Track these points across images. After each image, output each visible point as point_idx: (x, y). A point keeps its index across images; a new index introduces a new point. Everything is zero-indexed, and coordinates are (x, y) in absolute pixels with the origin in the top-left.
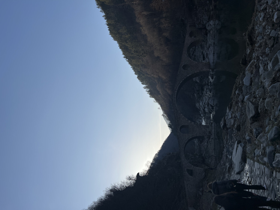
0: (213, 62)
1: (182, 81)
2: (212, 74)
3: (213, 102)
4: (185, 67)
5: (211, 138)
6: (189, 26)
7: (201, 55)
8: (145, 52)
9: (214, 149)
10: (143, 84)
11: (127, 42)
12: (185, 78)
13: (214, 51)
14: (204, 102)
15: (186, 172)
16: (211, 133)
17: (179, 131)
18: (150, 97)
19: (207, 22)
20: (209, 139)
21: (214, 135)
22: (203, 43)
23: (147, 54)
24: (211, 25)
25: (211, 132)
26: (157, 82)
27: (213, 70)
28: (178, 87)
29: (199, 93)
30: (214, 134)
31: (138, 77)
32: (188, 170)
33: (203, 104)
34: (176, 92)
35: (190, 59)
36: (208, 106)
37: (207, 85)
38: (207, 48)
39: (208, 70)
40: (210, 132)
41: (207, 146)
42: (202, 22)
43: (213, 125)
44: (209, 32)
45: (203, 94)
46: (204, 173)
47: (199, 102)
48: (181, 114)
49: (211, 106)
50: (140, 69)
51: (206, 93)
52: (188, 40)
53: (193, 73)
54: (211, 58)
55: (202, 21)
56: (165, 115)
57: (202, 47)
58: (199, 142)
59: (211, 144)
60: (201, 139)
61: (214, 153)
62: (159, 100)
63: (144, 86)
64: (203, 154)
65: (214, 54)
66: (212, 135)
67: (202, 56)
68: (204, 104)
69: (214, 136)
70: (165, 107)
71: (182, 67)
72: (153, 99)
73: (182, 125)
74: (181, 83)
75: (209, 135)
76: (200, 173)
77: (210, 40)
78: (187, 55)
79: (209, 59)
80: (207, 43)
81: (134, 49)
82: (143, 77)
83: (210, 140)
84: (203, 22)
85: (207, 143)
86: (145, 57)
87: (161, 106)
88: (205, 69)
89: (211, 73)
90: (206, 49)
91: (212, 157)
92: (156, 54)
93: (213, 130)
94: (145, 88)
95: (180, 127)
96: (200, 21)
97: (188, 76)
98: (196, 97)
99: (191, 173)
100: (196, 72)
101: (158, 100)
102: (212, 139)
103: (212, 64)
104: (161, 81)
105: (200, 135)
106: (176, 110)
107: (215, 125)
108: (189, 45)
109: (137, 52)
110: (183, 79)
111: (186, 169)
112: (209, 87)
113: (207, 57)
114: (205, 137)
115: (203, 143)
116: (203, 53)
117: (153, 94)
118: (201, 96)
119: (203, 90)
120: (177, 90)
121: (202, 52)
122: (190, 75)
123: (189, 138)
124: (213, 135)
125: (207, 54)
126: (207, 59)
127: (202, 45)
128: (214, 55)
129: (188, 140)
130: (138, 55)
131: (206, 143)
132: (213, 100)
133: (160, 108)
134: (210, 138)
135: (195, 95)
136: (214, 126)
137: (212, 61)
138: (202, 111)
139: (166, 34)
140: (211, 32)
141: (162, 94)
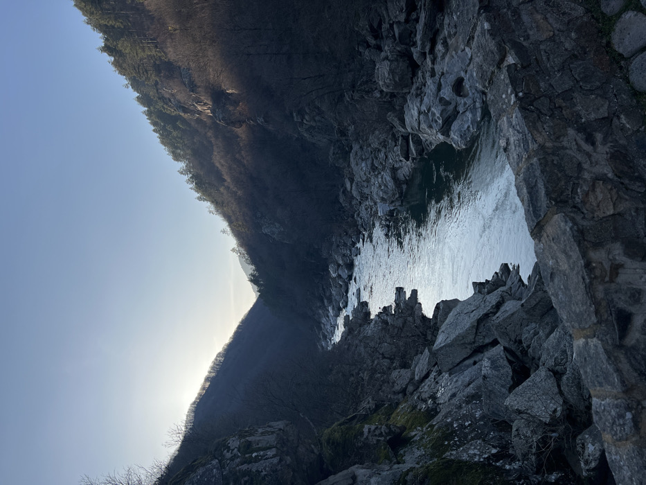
10: (177, 157)
18: (200, 199)
26: (213, 140)
56: (242, 250)
62: (223, 203)
63: (181, 165)
70: (241, 223)
72: (207, 205)
82: (175, 134)
87: (231, 223)
94: (182, 173)
101: (220, 205)
117: (206, 183)
133: (228, 229)
141: (229, 180)
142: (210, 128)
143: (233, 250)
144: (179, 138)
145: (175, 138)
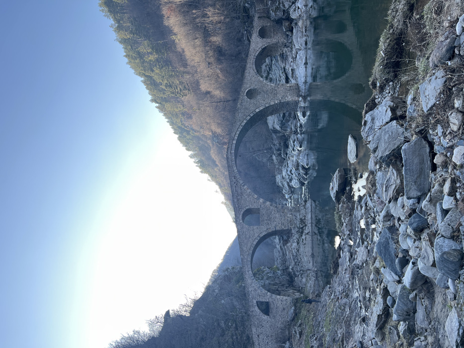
0: (306, 82)
1: (245, 121)
2: (304, 107)
3: (308, 159)
4: (251, 94)
5: (306, 231)
6: (259, 17)
7: (281, 75)
8: (185, 87)
9: (313, 255)
10: (188, 149)
11: (153, 71)
12: (252, 115)
13: (306, 58)
14: (289, 169)
15: (256, 308)
16: (304, 223)
17: (241, 221)
18: (202, 172)
19: (291, 4)
20: (302, 236)
21: (312, 226)
22: (286, 49)
23: (189, 90)
24: (299, 8)
25: (305, 219)
26: (211, 145)
27: (305, 98)
28: (238, 133)
29: (280, 154)
30: (312, 223)
31: (180, 139)
32: (260, 304)
33: (289, 172)
34: (235, 142)
35: (261, 79)
36: (297, 169)
37: (294, 134)
38: (293, 58)
39: (297, 98)
40: (302, 221)
41: (298, 251)
42: (281, 5)
43: (308, 204)
44: (296, 24)
45: (287, 154)
46: (293, 308)
47: (280, 172)
48: (243, 186)
49: (303, 168)
50: (181, 121)
51: (293, 150)
52: (257, 44)
53: (267, 105)
54: (301, 74)
55: (283, 3)
56: (228, 203)
57: (284, 57)
58: (282, 242)
59: (305, 244)
60: (285, 235)
61: (311, 263)
62: (216, 176)
63: (190, 153)
64: (291, 267)
65: (306, 64)
66: (306, 225)
67: (283, 77)
68: (289, 174)
69: (310, 228)
70: (226, 188)
71: (245, 94)
73: (247, 208)
74: (243, 124)
75: (301, 226)
76: (284, 309)
77: (299, 39)
78: (256, 71)
79: (296, 79)
80: (292, 48)
81: (166, 81)
82: (188, 137)
83: (304, 237)
84: (284, 6)
85: (298, 243)
86: (186, 95)
87: (221, 187)
88: (290, 98)
89: (302, 104)
90: (291, 60)
91: (309, 272)
92: (204, 87)
93: (309, 216)
94: (191, 157)
95: (242, 213)
96: (277, 4)
97: (257, 110)
98: (275, 161)
99: (266, 308)
100: (272, 103)
101: (214, 177)
102: (307, 233)
103: (302, 87)
104: (216, 141)
105: (283, 227)
106: (235, 178)
107: (311, 205)
108: (258, 52)
109: (171, 86)
110: (249, 118)
111: (255, 302)
112: (299, 135)
113: (292, 77)
114: (293, 231)
115: (289, 244)
116: (285, 71)
117: (205, 165)
118: (285, 159)
119: (287, 146)
120: (236, 138)
121: (284, 69)
122: (261, 108)
123: (262, 235)
124: (310, 225)
125: (292, 70)
126: (293, 81)
127: (283, 53)
128: (306, 67)
129: (259, 239)
130: (173, 93)
131: (295, 244)
132: (306, 156)
133: (219, 190)
134: (302, 233)
135: (274, 157)
136: (310, 207)
137: (303, 80)
138: (287, 187)
139: (217, 39)
140: (300, 23)
141: (220, 166)
142: (209, 139)
143: (222, 203)
144: (190, 140)
145: (188, 139)
